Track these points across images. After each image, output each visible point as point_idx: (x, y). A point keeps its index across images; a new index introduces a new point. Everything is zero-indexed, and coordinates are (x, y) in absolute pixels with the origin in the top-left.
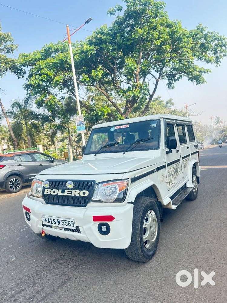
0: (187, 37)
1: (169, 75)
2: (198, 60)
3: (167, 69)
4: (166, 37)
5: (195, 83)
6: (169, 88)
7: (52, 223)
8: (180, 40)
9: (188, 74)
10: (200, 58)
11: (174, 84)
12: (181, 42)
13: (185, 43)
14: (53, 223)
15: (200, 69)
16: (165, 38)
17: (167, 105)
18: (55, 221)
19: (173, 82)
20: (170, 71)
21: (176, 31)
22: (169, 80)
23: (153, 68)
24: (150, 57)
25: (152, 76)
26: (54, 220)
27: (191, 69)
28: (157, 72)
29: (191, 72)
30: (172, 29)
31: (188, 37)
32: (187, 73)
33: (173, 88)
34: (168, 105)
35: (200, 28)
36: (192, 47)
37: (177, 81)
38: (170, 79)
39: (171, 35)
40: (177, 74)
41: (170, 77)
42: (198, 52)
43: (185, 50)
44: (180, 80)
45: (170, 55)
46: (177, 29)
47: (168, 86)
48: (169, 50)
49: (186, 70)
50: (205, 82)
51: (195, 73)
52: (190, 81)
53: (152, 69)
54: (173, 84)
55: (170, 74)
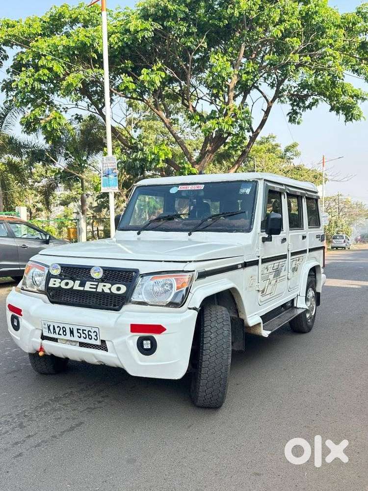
0: (335, 26)
1: (293, 95)
2: (352, 74)
3: (292, 84)
4: (295, 21)
5: (342, 117)
6: (290, 121)
7: (59, 334)
8: (321, 30)
9: (330, 98)
10: (357, 71)
11: (301, 115)
12: (322, 35)
13: (331, 37)
14: (61, 335)
15: (355, 92)
16: (293, 24)
17: (285, 154)
18: (65, 331)
19: (301, 111)
20: (296, 89)
21: (316, 12)
22: (292, 105)
23: (265, 78)
24: (262, 55)
25: (261, 95)
26: (64, 329)
27: (338, 91)
28: (272, 88)
29: (337, 96)
30: (309, 6)
31: (339, 27)
32: (330, 95)
33: (298, 123)
34: (288, 154)
35: (364, 11)
36: (344, 47)
37: (308, 110)
38: (295, 104)
39: (306, 18)
40: (310, 96)
41: (295, 101)
42: (353, 57)
43: (330, 51)
44: (314, 107)
45: (300, 57)
46: (317, 8)
47: (290, 117)
48: (298, 47)
49: (328, 90)
50: (362, 118)
51: (344, 99)
52: (334, 113)
53: (262, 79)
54: (299, 115)
55: (296, 93)
